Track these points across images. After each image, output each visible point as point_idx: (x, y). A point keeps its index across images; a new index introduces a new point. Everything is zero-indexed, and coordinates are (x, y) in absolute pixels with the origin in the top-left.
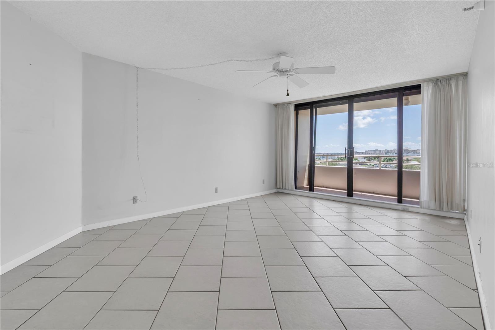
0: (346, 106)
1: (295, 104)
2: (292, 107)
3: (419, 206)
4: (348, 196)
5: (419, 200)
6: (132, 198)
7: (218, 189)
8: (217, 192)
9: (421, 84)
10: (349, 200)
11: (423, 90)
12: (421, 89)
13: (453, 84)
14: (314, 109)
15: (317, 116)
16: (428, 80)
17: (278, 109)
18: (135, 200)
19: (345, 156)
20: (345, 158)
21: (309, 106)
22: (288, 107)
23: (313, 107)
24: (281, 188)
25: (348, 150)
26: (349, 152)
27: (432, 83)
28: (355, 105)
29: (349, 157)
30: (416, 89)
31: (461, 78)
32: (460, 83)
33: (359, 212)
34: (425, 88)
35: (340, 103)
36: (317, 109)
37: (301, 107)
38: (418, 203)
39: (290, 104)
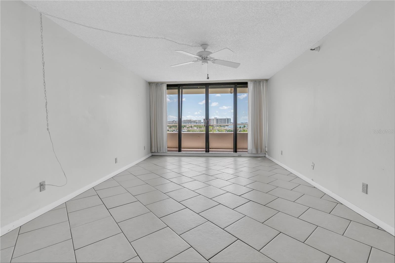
0: (204, 90)
1: (167, 84)
2: (165, 86)
3: (247, 153)
4: (206, 152)
5: (247, 150)
6: (39, 185)
7: (118, 160)
8: (117, 162)
9: (247, 82)
10: (207, 154)
11: (249, 86)
12: (247, 85)
13: (261, 84)
14: (181, 90)
15: (183, 95)
16: (251, 81)
17: (152, 86)
18: (42, 186)
19: (205, 125)
20: (204, 126)
21: (177, 87)
22: (161, 86)
23: (180, 88)
24: (157, 152)
25: (206, 121)
26: (207, 122)
27: (253, 82)
28: (210, 90)
29: (206, 125)
30: (244, 84)
31: (265, 82)
32: (265, 84)
33: (214, 161)
34: (250, 84)
35: (198, 87)
36: (183, 90)
37: (172, 87)
38: (247, 152)
39: (163, 84)
